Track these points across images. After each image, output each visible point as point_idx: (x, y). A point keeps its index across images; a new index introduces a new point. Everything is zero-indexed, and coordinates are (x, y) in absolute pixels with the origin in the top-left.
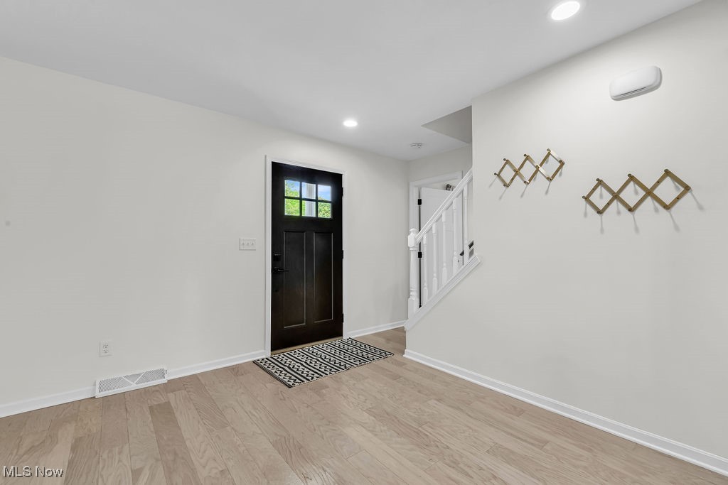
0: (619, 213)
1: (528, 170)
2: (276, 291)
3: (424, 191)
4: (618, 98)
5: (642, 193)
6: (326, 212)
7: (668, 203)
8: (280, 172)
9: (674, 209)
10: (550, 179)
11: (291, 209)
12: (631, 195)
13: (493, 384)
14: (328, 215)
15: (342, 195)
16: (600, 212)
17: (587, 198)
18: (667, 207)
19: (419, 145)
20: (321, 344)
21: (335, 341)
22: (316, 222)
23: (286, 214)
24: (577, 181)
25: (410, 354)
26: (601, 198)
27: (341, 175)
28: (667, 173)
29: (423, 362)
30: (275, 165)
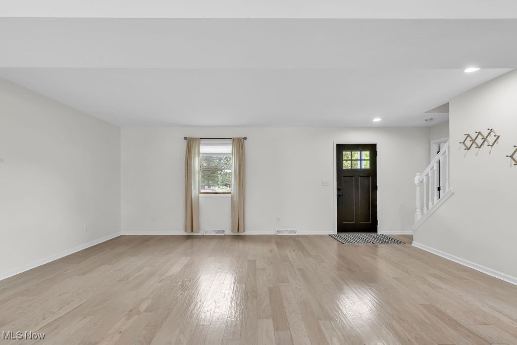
1: (479, 141)
2: (339, 205)
3: (441, 144)
6: (366, 165)
8: (341, 148)
10: (492, 145)
11: (347, 165)
13: (459, 260)
14: (368, 167)
15: (376, 155)
17: (511, 157)
19: (432, 119)
20: (363, 234)
21: (373, 234)
23: (344, 168)
25: (415, 244)
27: (376, 145)
29: (422, 249)
30: (338, 145)
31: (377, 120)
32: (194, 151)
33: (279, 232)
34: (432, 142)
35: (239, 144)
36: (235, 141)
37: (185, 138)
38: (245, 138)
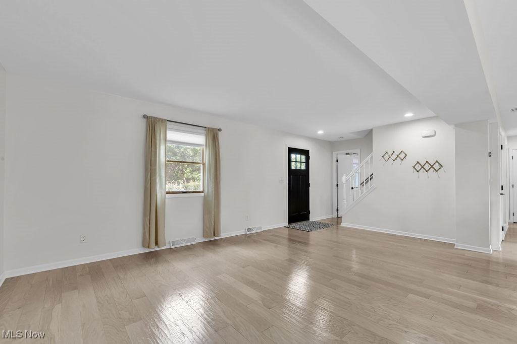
0: (423, 172)
1: (394, 156)
3: (339, 155)
4: (424, 137)
5: (430, 166)
6: (303, 168)
7: (437, 170)
8: (291, 151)
9: (438, 172)
10: (402, 160)
11: (293, 167)
12: (427, 167)
15: (309, 159)
16: (418, 172)
17: (414, 167)
18: (436, 171)
21: (307, 222)
22: (300, 170)
23: (292, 168)
24: (410, 161)
26: (418, 167)
27: (309, 151)
28: (437, 161)
30: (289, 148)
31: (320, 132)
32: (159, 136)
33: (249, 230)
34: (334, 153)
35: (213, 135)
36: (209, 132)
37: (145, 116)
38: (220, 130)
